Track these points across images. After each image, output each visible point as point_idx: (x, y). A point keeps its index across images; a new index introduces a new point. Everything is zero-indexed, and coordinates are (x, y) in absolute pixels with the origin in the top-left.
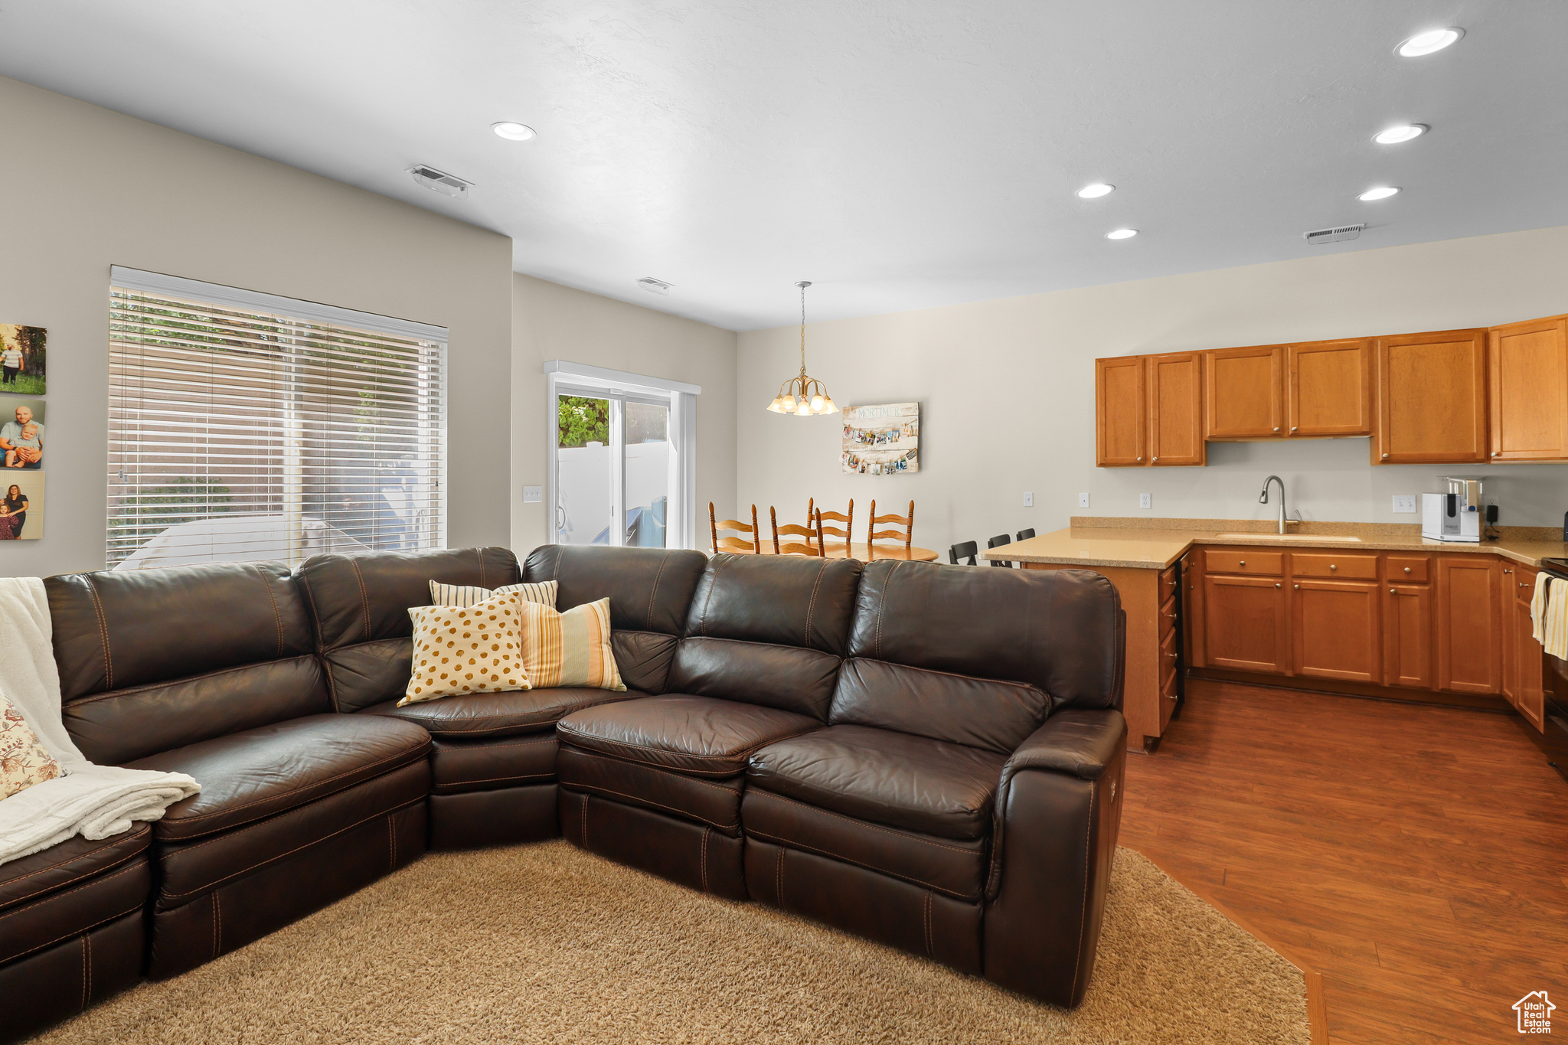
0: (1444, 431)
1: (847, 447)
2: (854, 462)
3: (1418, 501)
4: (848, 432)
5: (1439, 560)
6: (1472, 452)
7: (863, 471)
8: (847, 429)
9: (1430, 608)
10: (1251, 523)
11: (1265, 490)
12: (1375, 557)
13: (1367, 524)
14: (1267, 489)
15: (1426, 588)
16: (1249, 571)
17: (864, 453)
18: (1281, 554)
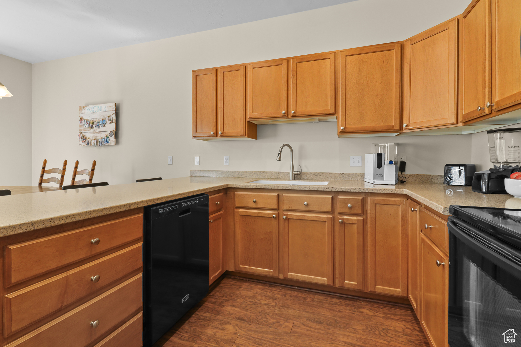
0: (376, 112)
1: (81, 130)
2: (84, 139)
3: (363, 159)
4: (81, 121)
5: (369, 198)
6: (392, 124)
7: (88, 145)
8: (81, 119)
9: (364, 233)
10: (278, 173)
11: (280, 152)
12: (331, 196)
13: (336, 174)
14: (281, 152)
15: (361, 218)
16: (259, 206)
17: (89, 134)
18: (277, 194)
